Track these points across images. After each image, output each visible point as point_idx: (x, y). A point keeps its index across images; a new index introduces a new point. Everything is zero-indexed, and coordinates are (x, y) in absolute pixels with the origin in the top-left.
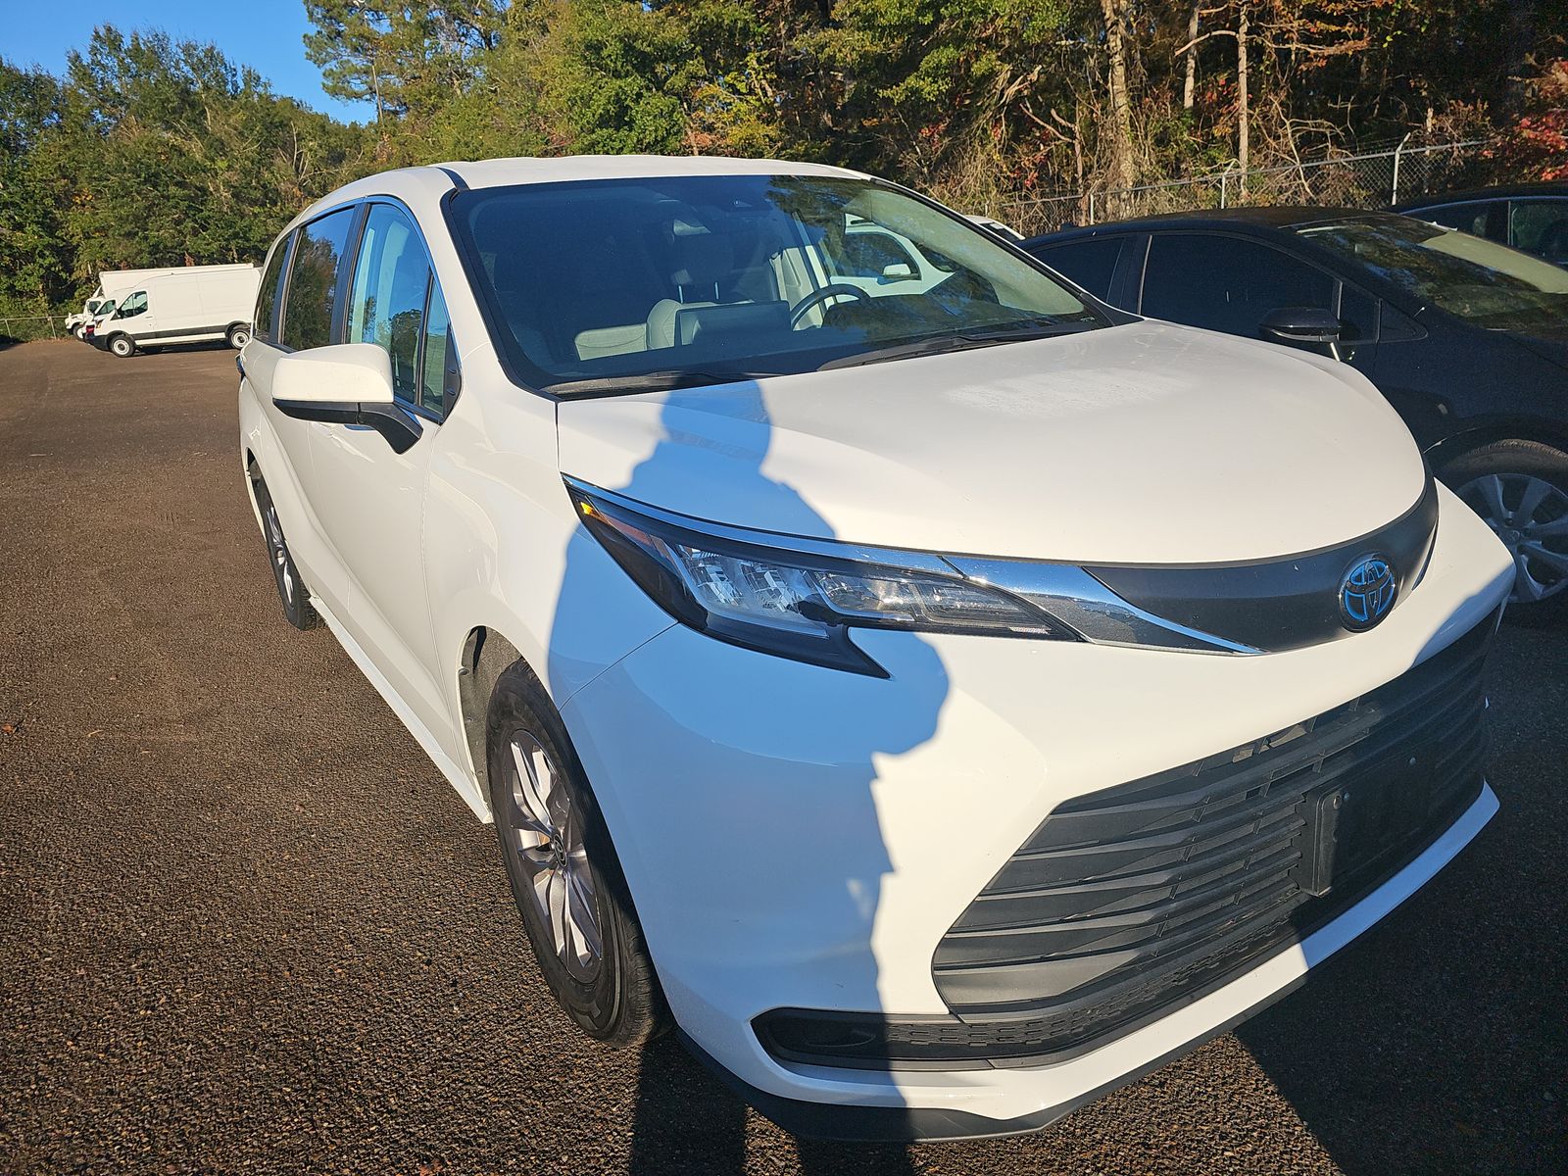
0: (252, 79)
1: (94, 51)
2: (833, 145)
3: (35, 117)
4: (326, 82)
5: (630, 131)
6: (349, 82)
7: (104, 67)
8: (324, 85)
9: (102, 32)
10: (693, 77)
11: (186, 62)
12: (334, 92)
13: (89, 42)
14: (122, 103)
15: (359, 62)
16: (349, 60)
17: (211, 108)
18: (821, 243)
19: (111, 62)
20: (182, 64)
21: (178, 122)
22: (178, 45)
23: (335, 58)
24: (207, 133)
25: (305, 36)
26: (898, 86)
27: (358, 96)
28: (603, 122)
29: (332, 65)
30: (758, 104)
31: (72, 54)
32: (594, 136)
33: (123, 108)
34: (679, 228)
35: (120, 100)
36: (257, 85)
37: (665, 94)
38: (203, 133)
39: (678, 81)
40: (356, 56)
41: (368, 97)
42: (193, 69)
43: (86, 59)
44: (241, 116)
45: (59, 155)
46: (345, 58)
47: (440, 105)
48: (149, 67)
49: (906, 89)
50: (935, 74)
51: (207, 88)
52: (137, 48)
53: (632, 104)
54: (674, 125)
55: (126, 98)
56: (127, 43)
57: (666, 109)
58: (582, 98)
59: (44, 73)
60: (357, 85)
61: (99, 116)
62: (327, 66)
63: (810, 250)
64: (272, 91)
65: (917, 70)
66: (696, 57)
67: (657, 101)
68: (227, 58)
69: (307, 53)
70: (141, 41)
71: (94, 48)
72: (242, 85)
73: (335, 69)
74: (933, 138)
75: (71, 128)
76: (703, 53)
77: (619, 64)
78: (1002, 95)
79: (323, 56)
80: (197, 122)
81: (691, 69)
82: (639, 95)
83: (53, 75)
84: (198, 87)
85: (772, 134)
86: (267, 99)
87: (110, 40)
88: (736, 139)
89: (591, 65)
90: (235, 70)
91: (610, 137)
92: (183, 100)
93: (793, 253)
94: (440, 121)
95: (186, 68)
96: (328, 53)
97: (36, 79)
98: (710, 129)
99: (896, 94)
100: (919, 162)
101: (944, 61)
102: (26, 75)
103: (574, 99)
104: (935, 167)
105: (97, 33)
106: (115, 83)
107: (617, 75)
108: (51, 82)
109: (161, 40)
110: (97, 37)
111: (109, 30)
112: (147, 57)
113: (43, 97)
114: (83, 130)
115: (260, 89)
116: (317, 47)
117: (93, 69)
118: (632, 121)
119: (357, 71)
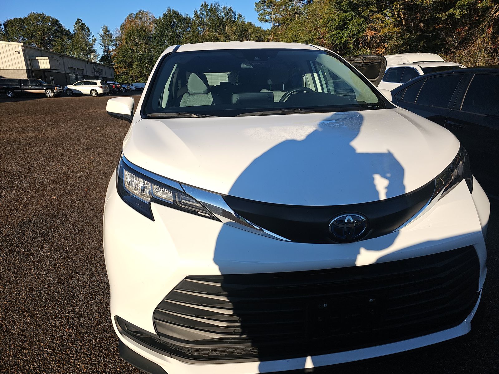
0: (240, 16)
1: (201, 10)
2: (420, 35)
3: (184, 29)
4: (259, 17)
5: (347, 31)
6: (265, 17)
7: (203, 14)
8: (258, 18)
9: (204, 4)
10: (371, 11)
11: (223, 12)
12: (261, 20)
13: (200, 7)
14: (205, 24)
15: (269, 10)
16: (266, 10)
17: (227, 26)
18: (320, 72)
19: (204, 13)
20: (222, 13)
21: (218, 30)
22: (222, 7)
23: (263, 10)
24: (225, 33)
25: (255, 3)
26: (445, 13)
27: (267, 21)
28: (338, 28)
29: (262, 12)
30: (394, 20)
31: (195, 11)
32: (334, 33)
33: (206, 26)
34: (244, 66)
35: (205, 23)
36: (241, 18)
37: (360, 18)
38: (224, 33)
39: (366, 13)
40: (269, 9)
41: (270, 21)
42: (225, 14)
43: (199, 12)
44: (235, 28)
45: (188, 39)
46: (266, 9)
47: (290, 23)
48: (214, 14)
49: (448, 14)
50: (462, 8)
51: (227, 20)
52: (211, 9)
53: (348, 22)
54: (362, 28)
55: (207, 23)
56: (209, 7)
57: (360, 23)
58: (332, 20)
59: (188, 16)
60: (268, 18)
61: (199, 28)
62: (260, 12)
63: (315, 74)
64: (244, 20)
65: (455, 6)
66: (374, 4)
67: (358, 20)
68: (234, 11)
69: (255, 8)
70: (213, 6)
71: (201, 9)
72: (237, 19)
73: (262, 13)
74: (462, 32)
75: (192, 32)
76: (376, 3)
77: (346, 8)
78: (493, 16)
79: (259, 9)
80: (223, 30)
81: (371, 9)
82: (352, 18)
83: (190, 17)
84: (225, 20)
85: (398, 31)
86: (243, 23)
87: (205, 6)
88: (383, 33)
89: (336, 8)
90: (236, 14)
91: (339, 33)
92: (221, 23)
93: (308, 76)
94: (289, 28)
95: (223, 14)
96: (261, 8)
97: (186, 18)
98: (375, 29)
99: (443, 16)
100: (454, 41)
101: (466, 3)
102: (184, 17)
103: (329, 20)
104: (460, 43)
105: (202, 4)
106: (205, 19)
107: (345, 12)
108: (189, 19)
109: (218, 6)
110: (202, 6)
111: (205, 4)
112: (214, 11)
113: (187, 23)
114: (195, 32)
115: (241, 20)
116: (258, 7)
117: (200, 15)
118: (348, 27)
119: (269, 14)
